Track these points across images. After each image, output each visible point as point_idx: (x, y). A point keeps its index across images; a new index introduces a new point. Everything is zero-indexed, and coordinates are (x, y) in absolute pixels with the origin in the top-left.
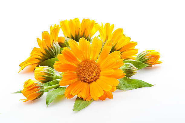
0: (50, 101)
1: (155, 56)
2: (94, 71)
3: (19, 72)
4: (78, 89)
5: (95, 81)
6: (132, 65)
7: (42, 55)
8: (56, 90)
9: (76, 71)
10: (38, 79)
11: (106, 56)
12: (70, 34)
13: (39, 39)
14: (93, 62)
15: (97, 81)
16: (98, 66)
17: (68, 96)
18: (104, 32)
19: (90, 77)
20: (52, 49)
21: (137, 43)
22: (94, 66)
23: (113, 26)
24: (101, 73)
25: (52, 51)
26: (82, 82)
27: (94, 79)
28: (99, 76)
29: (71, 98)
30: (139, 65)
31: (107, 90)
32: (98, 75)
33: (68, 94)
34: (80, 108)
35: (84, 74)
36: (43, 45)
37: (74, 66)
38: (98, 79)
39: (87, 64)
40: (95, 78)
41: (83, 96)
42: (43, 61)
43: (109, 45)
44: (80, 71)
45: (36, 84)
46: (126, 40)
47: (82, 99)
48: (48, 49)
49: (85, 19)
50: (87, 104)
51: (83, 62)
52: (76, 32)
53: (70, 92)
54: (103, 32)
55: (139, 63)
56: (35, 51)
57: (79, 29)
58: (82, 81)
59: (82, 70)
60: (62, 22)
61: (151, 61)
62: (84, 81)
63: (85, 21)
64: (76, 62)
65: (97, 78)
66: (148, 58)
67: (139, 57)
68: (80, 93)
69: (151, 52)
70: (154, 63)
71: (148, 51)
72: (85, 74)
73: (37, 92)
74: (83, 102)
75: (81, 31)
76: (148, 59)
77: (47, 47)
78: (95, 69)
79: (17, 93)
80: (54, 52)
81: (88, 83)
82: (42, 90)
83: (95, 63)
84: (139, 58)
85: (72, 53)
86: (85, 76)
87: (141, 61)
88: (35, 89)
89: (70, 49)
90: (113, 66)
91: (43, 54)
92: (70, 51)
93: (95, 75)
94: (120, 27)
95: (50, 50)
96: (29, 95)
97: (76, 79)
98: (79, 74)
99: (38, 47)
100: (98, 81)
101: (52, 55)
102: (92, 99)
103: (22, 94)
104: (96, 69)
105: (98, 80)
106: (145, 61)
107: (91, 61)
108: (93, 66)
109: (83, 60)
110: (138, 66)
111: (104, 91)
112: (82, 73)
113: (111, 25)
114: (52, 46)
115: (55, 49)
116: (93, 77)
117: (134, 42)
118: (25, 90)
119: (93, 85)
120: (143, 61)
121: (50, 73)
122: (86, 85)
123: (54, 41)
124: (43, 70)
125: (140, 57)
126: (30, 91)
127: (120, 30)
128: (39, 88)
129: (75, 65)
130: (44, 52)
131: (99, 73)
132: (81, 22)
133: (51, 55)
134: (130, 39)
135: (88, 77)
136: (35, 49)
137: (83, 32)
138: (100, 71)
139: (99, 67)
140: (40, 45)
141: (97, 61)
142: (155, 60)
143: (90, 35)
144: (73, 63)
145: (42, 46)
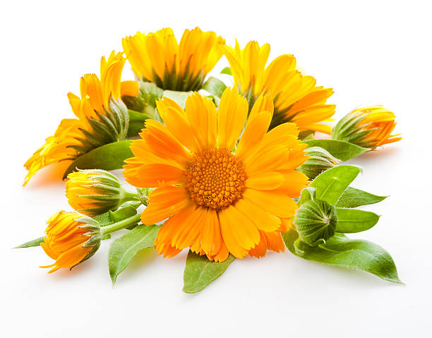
0: (119, 266)
1: (383, 123)
2: (230, 179)
3: (24, 185)
4: (193, 230)
5: (233, 203)
6: (327, 154)
7: (82, 136)
8: (132, 234)
9: (181, 181)
10: (78, 206)
11: (260, 138)
12: (150, 71)
13: (76, 97)
14: (225, 153)
15: (238, 204)
16: (238, 164)
17: (165, 251)
18: (244, 64)
19: (220, 196)
20: (109, 117)
21: (332, 89)
22: (229, 166)
23: (268, 47)
24: (249, 183)
25: (108, 125)
26: (199, 209)
27: (231, 201)
28: (243, 191)
29: (175, 254)
30: (344, 151)
31: (267, 230)
32: (239, 188)
33: (165, 246)
34: (201, 284)
35: (202, 187)
36: (84, 112)
37: (175, 167)
38: (242, 198)
39: (211, 161)
40: (233, 196)
41: (207, 248)
42: (88, 152)
43: (266, 109)
44: (194, 181)
45: (80, 223)
46: (304, 85)
47: (204, 257)
48: (97, 119)
49: (190, 30)
50: (218, 270)
51: (198, 154)
52: (166, 66)
53: (170, 241)
54: (242, 64)
55: (343, 146)
56: (66, 128)
57: (175, 56)
58: (198, 206)
59: (198, 178)
60: (127, 41)
61: (373, 138)
62: (205, 207)
63: (189, 35)
64: (179, 157)
65: (239, 196)
66: (366, 130)
67: (342, 128)
68: (198, 240)
69: (373, 112)
70: (383, 140)
71: (365, 111)
72: (205, 186)
73: (84, 245)
74: (207, 265)
75: (181, 63)
76: (366, 133)
77: (94, 115)
78: (231, 173)
79: (27, 246)
80: (114, 127)
81: (215, 212)
82: (95, 239)
83: (232, 156)
84: (342, 131)
85: (170, 134)
86: (206, 193)
87: (348, 139)
88: (79, 238)
89: (165, 126)
90: (279, 165)
91: (86, 133)
92: (164, 131)
93: (232, 189)
94: (287, 51)
95: (105, 122)
96: (63, 254)
97: (183, 203)
98: (190, 189)
99: (72, 116)
100: (241, 203)
101: (109, 133)
102: (230, 253)
103: (43, 250)
104: (235, 172)
105: (241, 200)
106: (357, 138)
107: (221, 150)
108: (224, 165)
109: (198, 150)
110: (342, 154)
111: (260, 231)
112: (198, 184)
113: (261, 44)
114: (107, 110)
115: (116, 118)
116: (227, 194)
117: (324, 88)
118: (52, 242)
119: (229, 215)
120: (352, 138)
121: (110, 188)
122: (210, 216)
123: (113, 97)
124: (90, 181)
125: (345, 129)
126: (65, 244)
127: (288, 60)
128: (88, 234)
129: (178, 166)
130: (88, 127)
131: (243, 182)
132: (178, 38)
133: (107, 135)
134: (313, 80)
135: (213, 195)
136: (65, 124)
137: (184, 64)
138: (246, 178)
139: (243, 168)
140: (77, 113)
141: (236, 152)
142: (384, 133)
143: (203, 71)
144: (173, 162)
145: (82, 114)
